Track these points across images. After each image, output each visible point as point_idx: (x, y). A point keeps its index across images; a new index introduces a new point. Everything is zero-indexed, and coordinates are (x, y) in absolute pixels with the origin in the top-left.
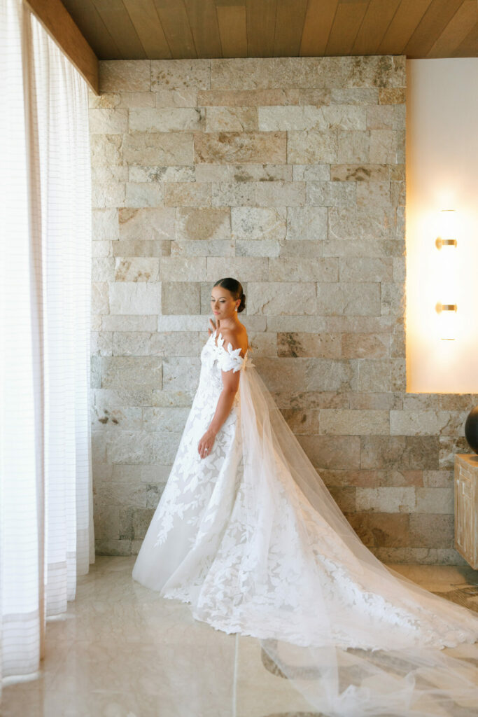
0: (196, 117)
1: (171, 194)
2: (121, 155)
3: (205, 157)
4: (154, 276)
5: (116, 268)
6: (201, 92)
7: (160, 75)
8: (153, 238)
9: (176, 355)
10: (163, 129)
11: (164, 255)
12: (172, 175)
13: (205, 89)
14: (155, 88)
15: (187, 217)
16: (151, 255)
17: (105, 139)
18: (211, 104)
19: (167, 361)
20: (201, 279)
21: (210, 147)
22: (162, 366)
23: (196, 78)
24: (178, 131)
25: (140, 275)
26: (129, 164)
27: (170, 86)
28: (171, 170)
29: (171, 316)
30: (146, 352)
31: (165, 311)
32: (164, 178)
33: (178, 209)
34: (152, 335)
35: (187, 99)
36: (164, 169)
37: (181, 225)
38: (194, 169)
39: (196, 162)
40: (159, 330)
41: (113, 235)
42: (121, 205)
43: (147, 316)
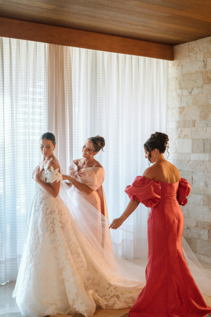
0: (203, 65)
1: (195, 100)
2: (180, 85)
3: (206, 82)
4: (189, 136)
5: (178, 133)
6: (205, 53)
7: (192, 48)
8: (190, 120)
9: (196, 171)
10: (193, 72)
11: (193, 127)
12: (196, 91)
13: (206, 51)
14: (190, 54)
15: (200, 109)
16: (189, 127)
17: (175, 78)
18: (208, 58)
19: (194, 174)
20: (204, 138)
21: (208, 77)
22: (192, 176)
23: (203, 47)
24: (198, 72)
25: (185, 136)
26: (182, 89)
27: (195, 52)
28: (195, 89)
29: (194, 154)
30: (187, 169)
31: (193, 152)
32: (193, 93)
33: (197, 106)
34: (188, 162)
35: (200, 57)
36: (193, 89)
37: (198, 113)
38: (202, 88)
39: (203, 85)
40: (191, 160)
41: (178, 120)
42: (180, 106)
43: (187, 153)
